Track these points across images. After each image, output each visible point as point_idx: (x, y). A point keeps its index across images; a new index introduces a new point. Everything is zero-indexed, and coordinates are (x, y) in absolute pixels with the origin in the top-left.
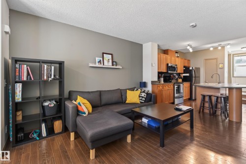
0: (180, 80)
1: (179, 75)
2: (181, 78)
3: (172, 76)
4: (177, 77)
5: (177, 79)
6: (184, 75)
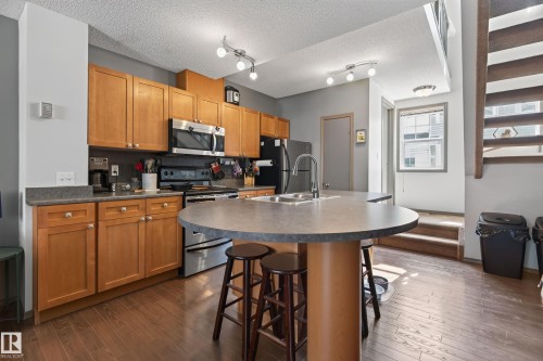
0: (248, 181)
2: (251, 172)
3: (214, 166)
6: (259, 163)
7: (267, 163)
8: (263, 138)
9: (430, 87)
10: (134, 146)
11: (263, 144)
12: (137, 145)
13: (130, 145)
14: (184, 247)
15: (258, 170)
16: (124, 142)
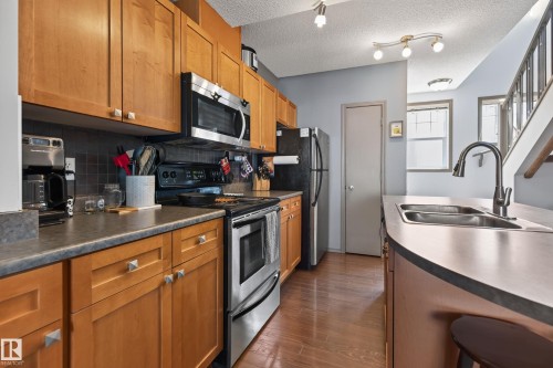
0: (263, 185)
1: (260, 163)
2: (266, 174)
3: (225, 163)
4: (249, 169)
5: (250, 179)
6: (279, 160)
7: (293, 160)
8: (279, 126)
9: (447, 80)
10: (125, 116)
11: (280, 133)
12: (132, 115)
13: (119, 112)
14: (226, 313)
15: (273, 168)
16: (105, 104)
